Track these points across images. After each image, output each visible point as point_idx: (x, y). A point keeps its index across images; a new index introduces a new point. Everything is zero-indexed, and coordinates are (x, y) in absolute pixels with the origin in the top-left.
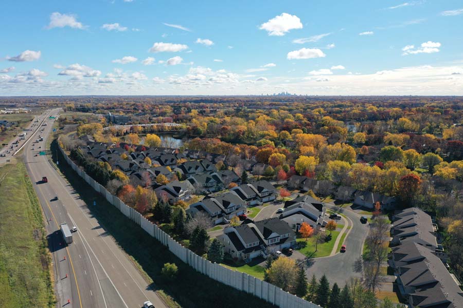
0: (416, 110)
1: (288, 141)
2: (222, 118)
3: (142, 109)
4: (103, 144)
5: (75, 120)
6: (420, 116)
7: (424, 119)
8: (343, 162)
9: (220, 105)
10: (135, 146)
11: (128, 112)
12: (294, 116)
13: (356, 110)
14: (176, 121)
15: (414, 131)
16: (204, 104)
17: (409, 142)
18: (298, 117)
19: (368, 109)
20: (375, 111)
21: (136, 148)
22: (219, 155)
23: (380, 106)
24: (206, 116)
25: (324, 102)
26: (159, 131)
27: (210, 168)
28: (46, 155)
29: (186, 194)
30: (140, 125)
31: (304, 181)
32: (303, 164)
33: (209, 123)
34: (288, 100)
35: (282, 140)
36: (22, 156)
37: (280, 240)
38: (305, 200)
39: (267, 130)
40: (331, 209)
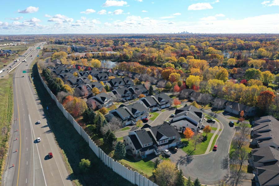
0: (270, 43)
1: (184, 64)
2: (143, 48)
3: (95, 42)
4: (66, 65)
5: (53, 50)
6: (272, 47)
7: (275, 49)
8: (219, 80)
9: (144, 40)
10: (85, 66)
11: (86, 44)
12: (190, 47)
13: (230, 43)
14: (114, 50)
15: (268, 57)
16: (134, 39)
17: (265, 65)
18: (192, 47)
19: (237, 42)
20: (243, 43)
21: (85, 68)
22: (137, 74)
23: (246, 40)
24: (133, 47)
25: (210, 38)
26: (103, 57)
27: (129, 83)
28: (29, 72)
29: (110, 102)
30: (91, 53)
31: (191, 93)
32: (192, 81)
33: (134, 52)
34: (187, 37)
35: (180, 63)
36: (13, 73)
37: (169, 141)
38: (190, 109)
39: (171, 57)
40: (209, 114)
